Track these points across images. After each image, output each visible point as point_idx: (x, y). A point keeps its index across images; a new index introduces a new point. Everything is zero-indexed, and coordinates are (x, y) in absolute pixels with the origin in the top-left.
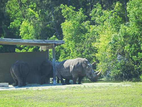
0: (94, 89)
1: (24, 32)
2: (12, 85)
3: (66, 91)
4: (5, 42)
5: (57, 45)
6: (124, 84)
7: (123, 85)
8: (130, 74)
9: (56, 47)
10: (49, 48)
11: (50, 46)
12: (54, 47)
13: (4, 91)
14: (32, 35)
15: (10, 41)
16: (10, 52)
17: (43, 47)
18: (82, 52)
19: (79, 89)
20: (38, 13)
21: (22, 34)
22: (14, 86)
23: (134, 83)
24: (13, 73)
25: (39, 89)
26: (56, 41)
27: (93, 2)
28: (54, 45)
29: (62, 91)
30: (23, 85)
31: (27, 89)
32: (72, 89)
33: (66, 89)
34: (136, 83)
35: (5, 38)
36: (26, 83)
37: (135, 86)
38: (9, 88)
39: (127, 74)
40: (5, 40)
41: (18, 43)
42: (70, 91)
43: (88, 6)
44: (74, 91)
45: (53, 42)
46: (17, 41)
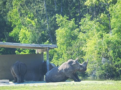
0: (81, 86)
1: (22, 37)
2: (12, 81)
3: (58, 87)
4: (7, 46)
5: (51, 49)
6: (108, 83)
7: (106, 83)
8: (112, 74)
9: (50, 50)
10: (44, 51)
11: (45, 49)
12: (48, 50)
13: (5, 87)
14: (30, 40)
15: (11, 45)
16: (11, 54)
17: (38, 50)
18: (72, 54)
19: (69, 86)
20: (35, 22)
21: (21, 39)
22: (14, 82)
23: (116, 82)
24: (13, 72)
25: (35, 86)
26: (50, 46)
27: (82, 13)
28: (48, 49)
29: (55, 87)
30: (22, 82)
31: (25, 85)
32: (63, 85)
33: (57, 86)
34: (118, 81)
35: (6, 42)
36: (24, 80)
37: (116, 84)
38: (9, 84)
39: (110, 74)
40: (6, 44)
41: (17, 46)
42: (62, 88)
43: (77, 16)
44: (65, 87)
45: (48, 46)
46: (17, 45)
